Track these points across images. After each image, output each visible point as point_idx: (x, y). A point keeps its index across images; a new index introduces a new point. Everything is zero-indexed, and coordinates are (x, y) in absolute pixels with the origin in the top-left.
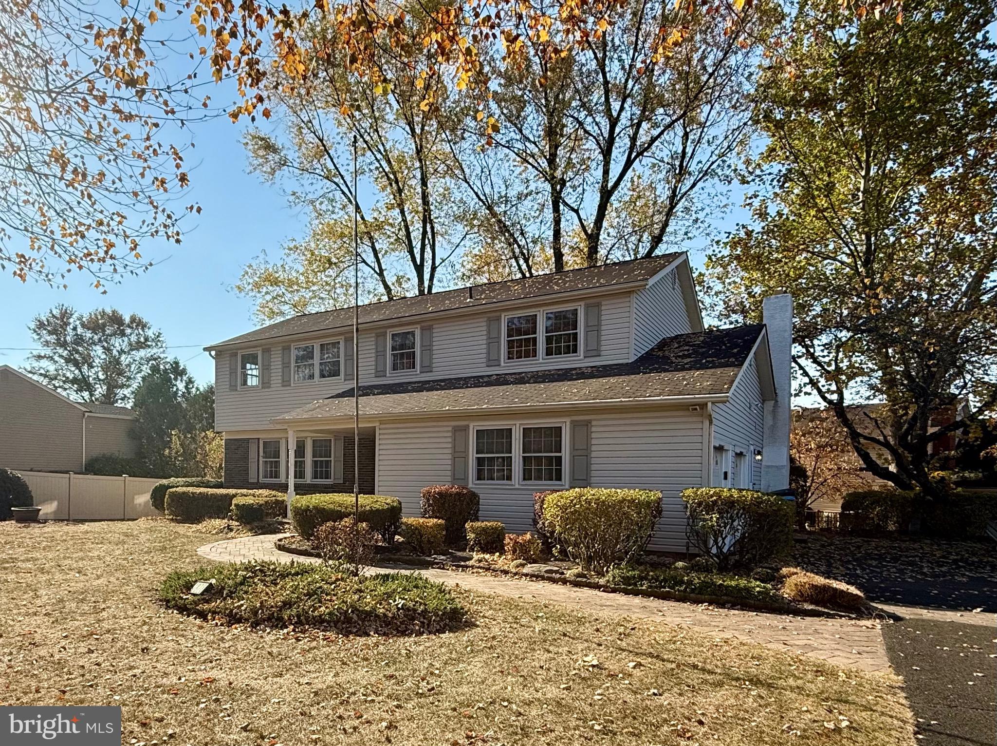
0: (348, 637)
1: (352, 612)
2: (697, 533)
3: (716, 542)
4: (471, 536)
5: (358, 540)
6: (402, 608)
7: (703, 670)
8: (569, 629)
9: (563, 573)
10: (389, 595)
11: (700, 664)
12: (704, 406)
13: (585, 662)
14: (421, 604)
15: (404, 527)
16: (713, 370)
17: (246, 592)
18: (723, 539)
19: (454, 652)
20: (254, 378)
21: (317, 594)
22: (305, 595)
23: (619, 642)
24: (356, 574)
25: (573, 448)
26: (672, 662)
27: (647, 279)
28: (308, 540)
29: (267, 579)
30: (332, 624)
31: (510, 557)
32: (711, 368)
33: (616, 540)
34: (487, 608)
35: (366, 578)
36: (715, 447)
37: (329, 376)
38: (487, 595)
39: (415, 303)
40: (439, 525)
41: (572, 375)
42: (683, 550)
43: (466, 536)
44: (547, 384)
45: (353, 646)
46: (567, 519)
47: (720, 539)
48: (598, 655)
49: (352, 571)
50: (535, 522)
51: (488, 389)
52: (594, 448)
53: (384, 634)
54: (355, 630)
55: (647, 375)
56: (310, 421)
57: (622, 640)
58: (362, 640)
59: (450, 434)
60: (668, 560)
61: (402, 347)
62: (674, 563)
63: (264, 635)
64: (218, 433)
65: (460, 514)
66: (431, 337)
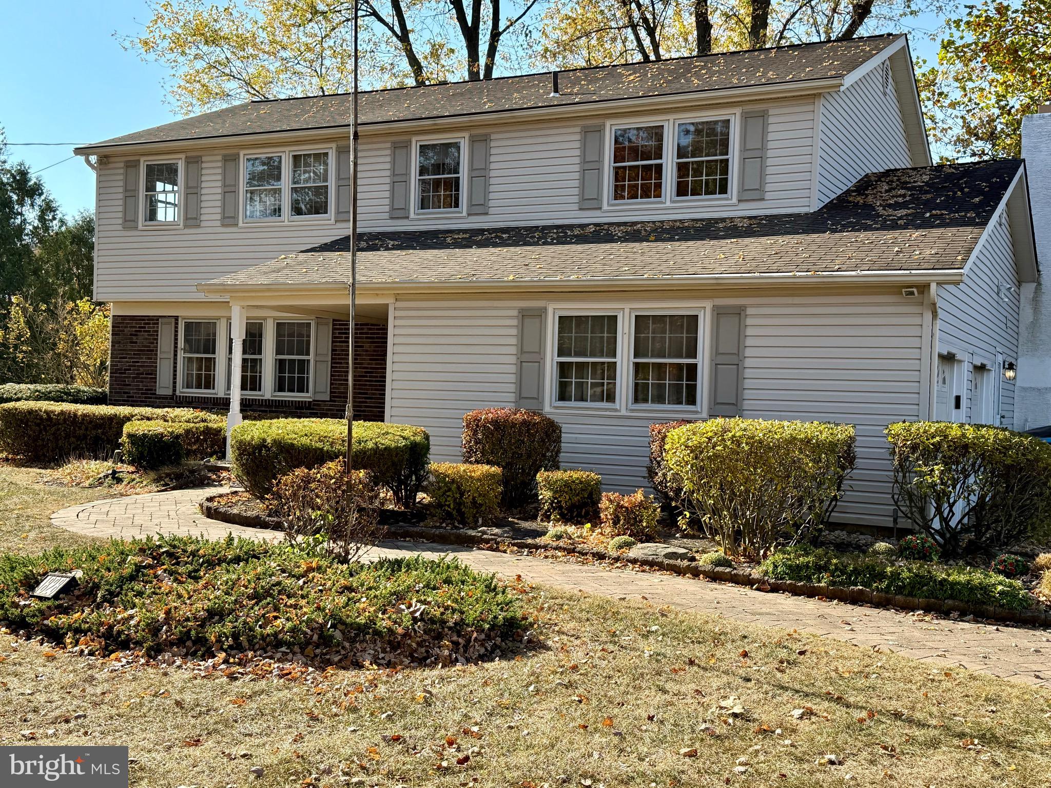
0: (324, 670)
1: (333, 626)
2: (910, 495)
3: (939, 510)
4: (545, 494)
5: (350, 500)
6: (422, 620)
7: (910, 721)
8: (698, 652)
9: (693, 559)
10: (399, 596)
11: (905, 711)
12: (924, 288)
13: (721, 708)
14: (454, 611)
15: (432, 478)
16: (941, 230)
17: (140, 594)
18: (951, 506)
19: (506, 695)
20: (170, 210)
21: (271, 595)
22: (250, 598)
23: (779, 675)
24: (344, 560)
25: (716, 351)
26: (862, 708)
27: (842, 76)
28: (262, 498)
29: (181, 569)
30: (296, 649)
31: (608, 530)
32: (938, 226)
33: (781, 505)
34: (567, 617)
35: (362, 567)
36: (941, 356)
37: (310, 213)
38: (568, 595)
39: (462, 94)
40: (493, 476)
41: (719, 229)
42: (888, 522)
43: (537, 495)
44: (678, 243)
45: (331, 687)
46: (702, 468)
47: (946, 505)
48: (743, 698)
49: (338, 556)
50: (652, 473)
51: (579, 247)
52: (748, 352)
53: (389, 665)
54: (336, 659)
55: (837, 235)
56: (269, 290)
57: (782, 671)
58: (347, 677)
59: (514, 322)
60: (863, 539)
61: (438, 168)
62: (872, 544)
63: (171, 670)
64: (99, 304)
65: (529, 456)
66: (488, 155)
